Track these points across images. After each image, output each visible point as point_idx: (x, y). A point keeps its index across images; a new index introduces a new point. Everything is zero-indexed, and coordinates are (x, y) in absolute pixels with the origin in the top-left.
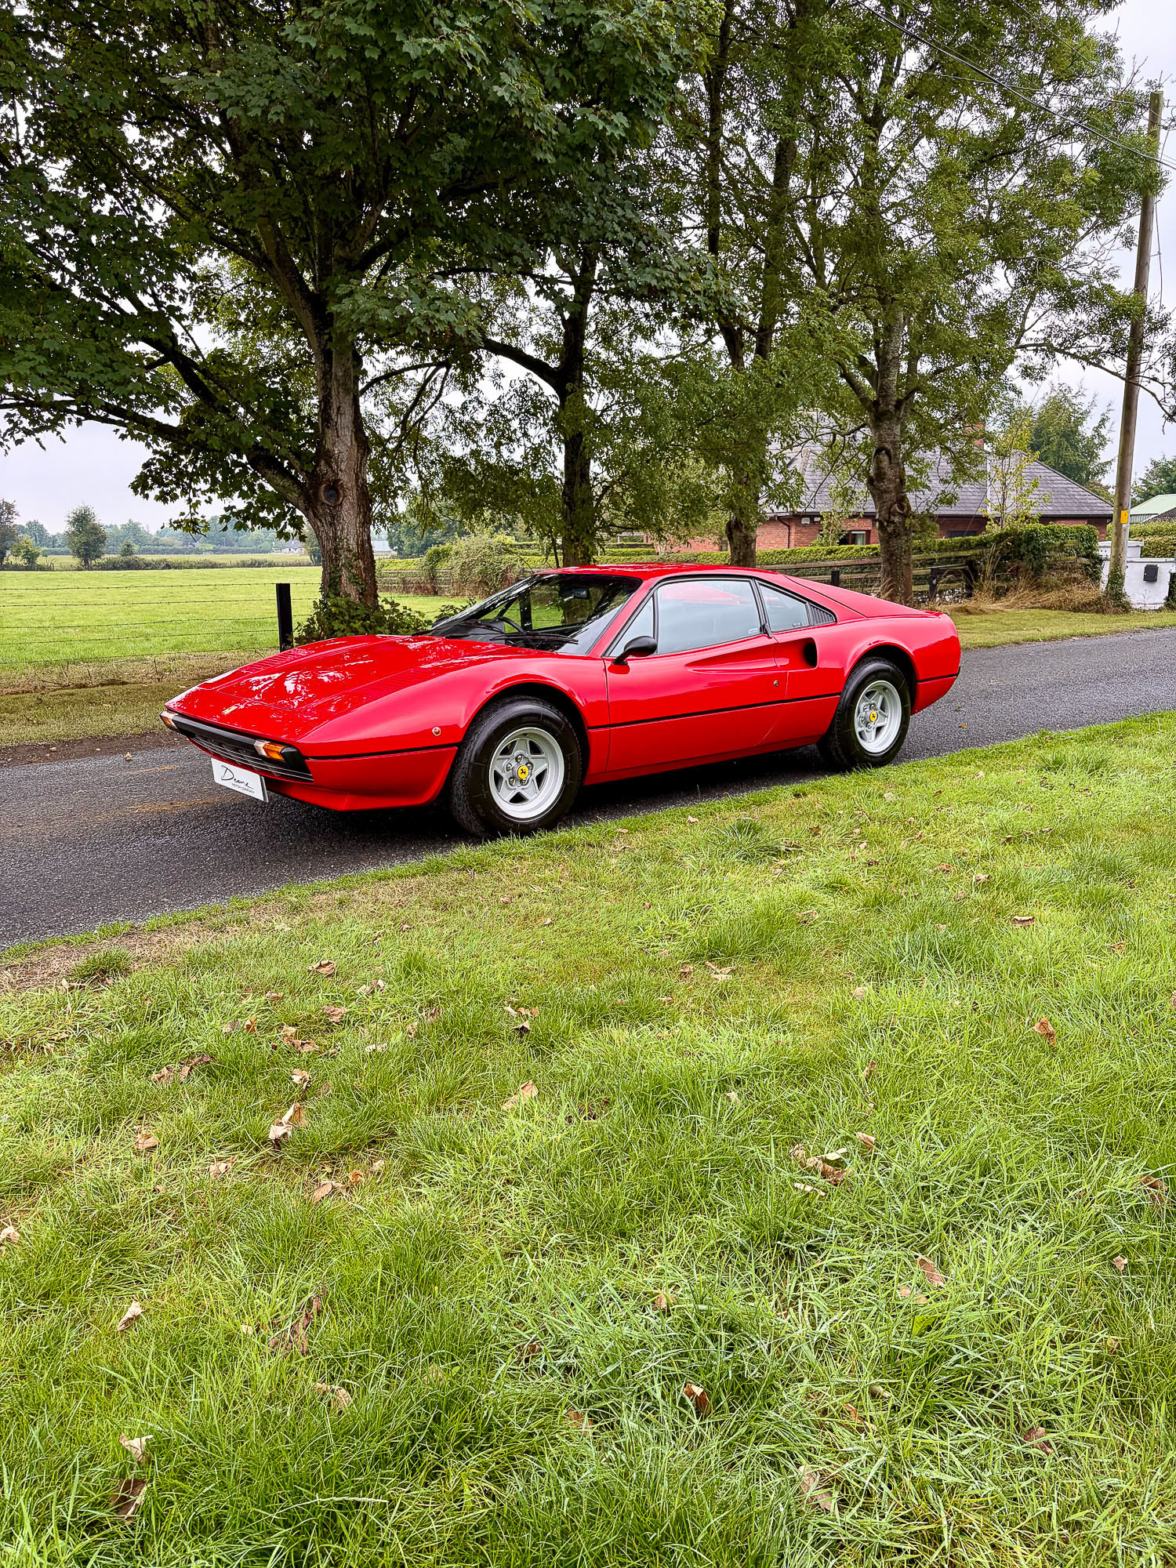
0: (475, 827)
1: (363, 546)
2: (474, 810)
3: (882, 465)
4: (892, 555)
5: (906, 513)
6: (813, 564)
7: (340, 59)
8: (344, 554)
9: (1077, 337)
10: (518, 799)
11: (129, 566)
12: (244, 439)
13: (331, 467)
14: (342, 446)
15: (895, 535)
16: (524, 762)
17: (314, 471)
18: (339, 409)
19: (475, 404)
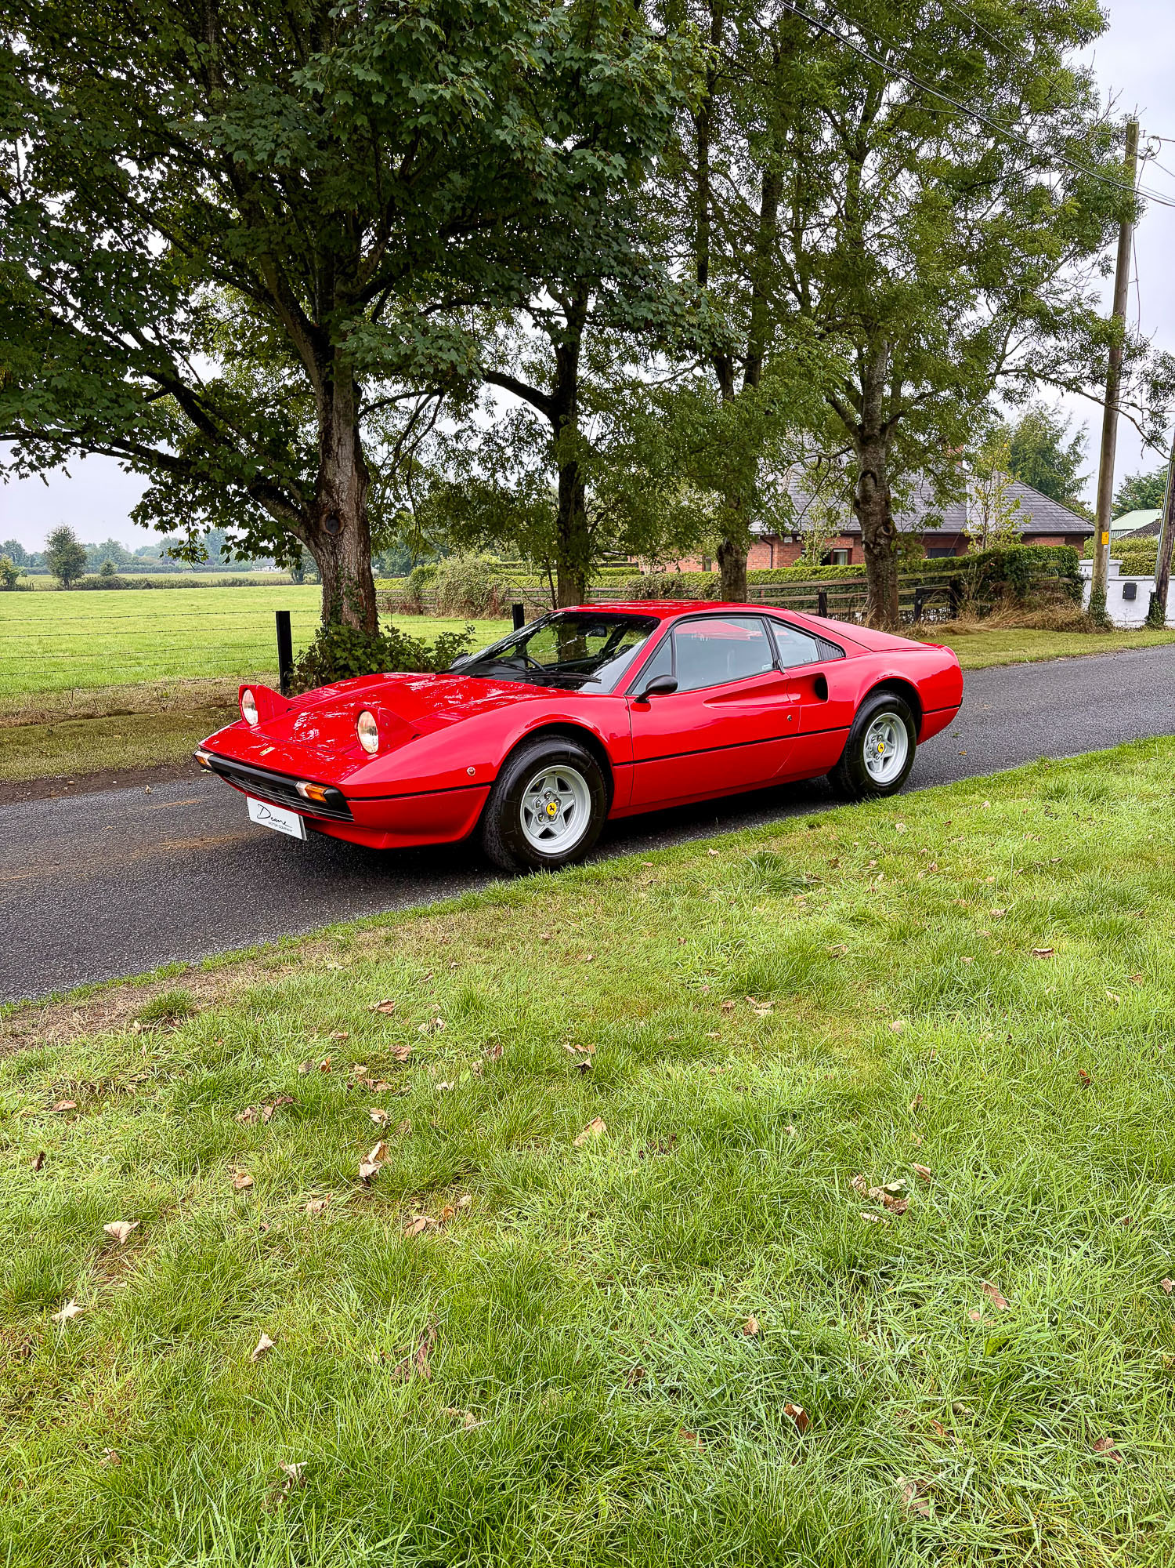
0: (507, 862)
1: (363, 574)
2: (507, 846)
3: (868, 488)
4: (879, 576)
5: (892, 535)
6: (798, 584)
7: (346, 104)
8: (345, 583)
9: (1058, 363)
10: (547, 834)
11: (110, 586)
12: (246, 470)
13: (332, 497)
14: (343, 476)
15: (882, 556)
16: (551, 798)
17: (315, 500)
18: (339, 440)
19: (470, 432)
